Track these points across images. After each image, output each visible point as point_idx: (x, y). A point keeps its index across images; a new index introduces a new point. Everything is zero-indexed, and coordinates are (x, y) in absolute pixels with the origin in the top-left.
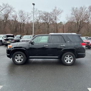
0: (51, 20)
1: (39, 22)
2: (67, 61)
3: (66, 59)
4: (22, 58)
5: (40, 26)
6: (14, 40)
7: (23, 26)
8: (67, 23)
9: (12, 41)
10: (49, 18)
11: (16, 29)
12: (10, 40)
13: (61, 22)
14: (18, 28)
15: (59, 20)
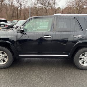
0: (49, 4)
1: (37, 7)
2: (83, 63)
3: (81, 59)
5: (38, 11)
6: (7, 26)
7: (20, 11)
8: (65, 8)
9: (5, 27)
10: (47, 2)
11: (13, 14)
12: (3, 26)
13: (59, 8)
14: (14, 13)
15: (58, 5)
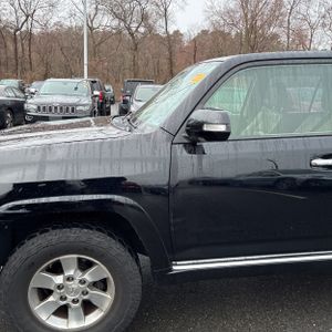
1: (95, 26)
4: (102, 285)
5: (100, 43)
13: (177, 32)
